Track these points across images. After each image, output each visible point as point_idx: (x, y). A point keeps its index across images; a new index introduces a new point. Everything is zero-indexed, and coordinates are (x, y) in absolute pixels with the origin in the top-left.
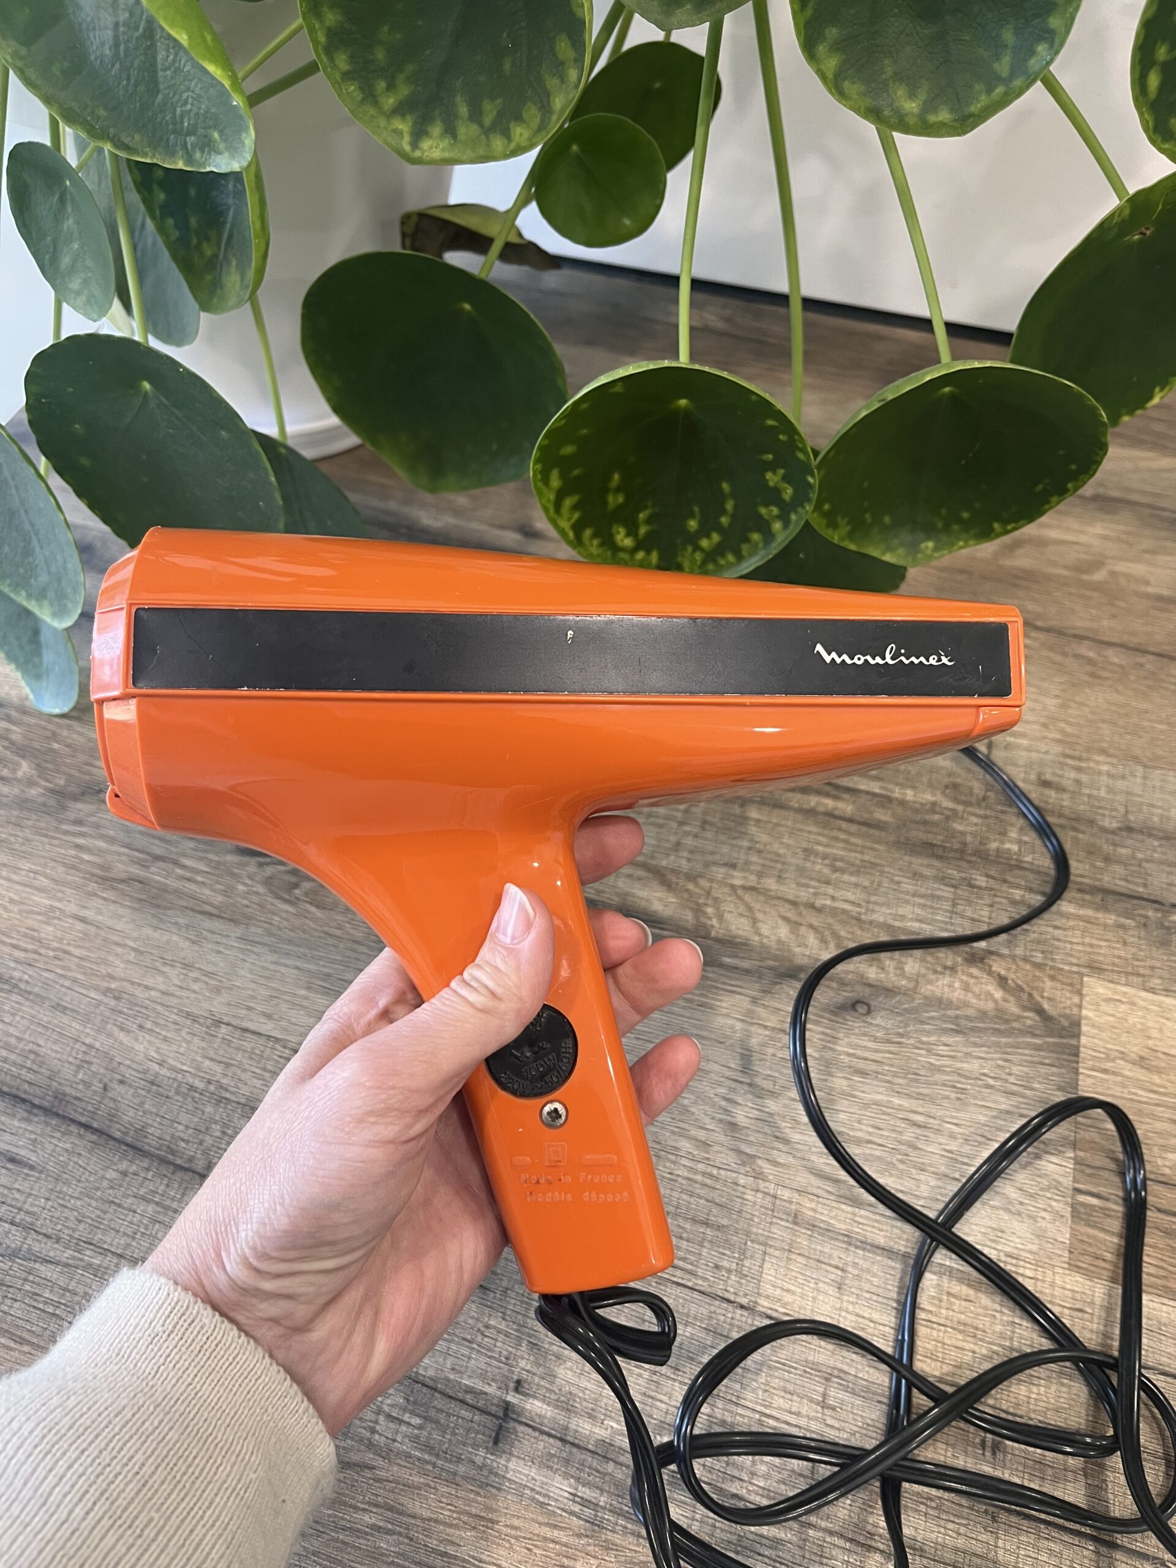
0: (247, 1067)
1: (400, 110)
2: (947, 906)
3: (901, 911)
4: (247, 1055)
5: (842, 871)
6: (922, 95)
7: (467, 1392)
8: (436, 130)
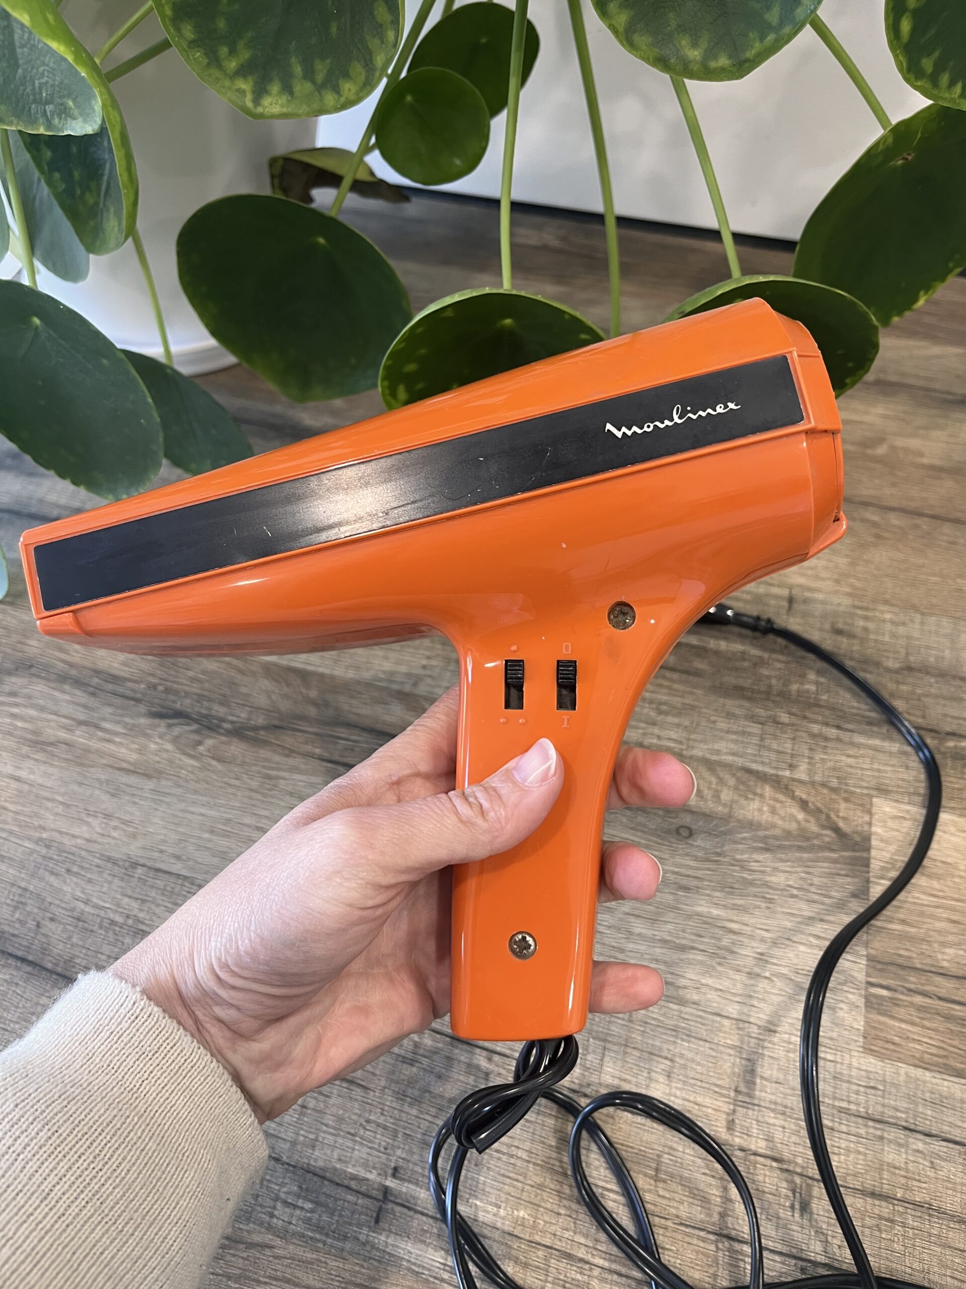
0: (160, 902)
1: (242, 72)
2: (755, 740)
3: (716, 747)
4: (159, 892)
5: (666, 713)
6: (704, 44)
7: (351, 1179)
8: (275, 88)
